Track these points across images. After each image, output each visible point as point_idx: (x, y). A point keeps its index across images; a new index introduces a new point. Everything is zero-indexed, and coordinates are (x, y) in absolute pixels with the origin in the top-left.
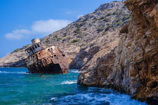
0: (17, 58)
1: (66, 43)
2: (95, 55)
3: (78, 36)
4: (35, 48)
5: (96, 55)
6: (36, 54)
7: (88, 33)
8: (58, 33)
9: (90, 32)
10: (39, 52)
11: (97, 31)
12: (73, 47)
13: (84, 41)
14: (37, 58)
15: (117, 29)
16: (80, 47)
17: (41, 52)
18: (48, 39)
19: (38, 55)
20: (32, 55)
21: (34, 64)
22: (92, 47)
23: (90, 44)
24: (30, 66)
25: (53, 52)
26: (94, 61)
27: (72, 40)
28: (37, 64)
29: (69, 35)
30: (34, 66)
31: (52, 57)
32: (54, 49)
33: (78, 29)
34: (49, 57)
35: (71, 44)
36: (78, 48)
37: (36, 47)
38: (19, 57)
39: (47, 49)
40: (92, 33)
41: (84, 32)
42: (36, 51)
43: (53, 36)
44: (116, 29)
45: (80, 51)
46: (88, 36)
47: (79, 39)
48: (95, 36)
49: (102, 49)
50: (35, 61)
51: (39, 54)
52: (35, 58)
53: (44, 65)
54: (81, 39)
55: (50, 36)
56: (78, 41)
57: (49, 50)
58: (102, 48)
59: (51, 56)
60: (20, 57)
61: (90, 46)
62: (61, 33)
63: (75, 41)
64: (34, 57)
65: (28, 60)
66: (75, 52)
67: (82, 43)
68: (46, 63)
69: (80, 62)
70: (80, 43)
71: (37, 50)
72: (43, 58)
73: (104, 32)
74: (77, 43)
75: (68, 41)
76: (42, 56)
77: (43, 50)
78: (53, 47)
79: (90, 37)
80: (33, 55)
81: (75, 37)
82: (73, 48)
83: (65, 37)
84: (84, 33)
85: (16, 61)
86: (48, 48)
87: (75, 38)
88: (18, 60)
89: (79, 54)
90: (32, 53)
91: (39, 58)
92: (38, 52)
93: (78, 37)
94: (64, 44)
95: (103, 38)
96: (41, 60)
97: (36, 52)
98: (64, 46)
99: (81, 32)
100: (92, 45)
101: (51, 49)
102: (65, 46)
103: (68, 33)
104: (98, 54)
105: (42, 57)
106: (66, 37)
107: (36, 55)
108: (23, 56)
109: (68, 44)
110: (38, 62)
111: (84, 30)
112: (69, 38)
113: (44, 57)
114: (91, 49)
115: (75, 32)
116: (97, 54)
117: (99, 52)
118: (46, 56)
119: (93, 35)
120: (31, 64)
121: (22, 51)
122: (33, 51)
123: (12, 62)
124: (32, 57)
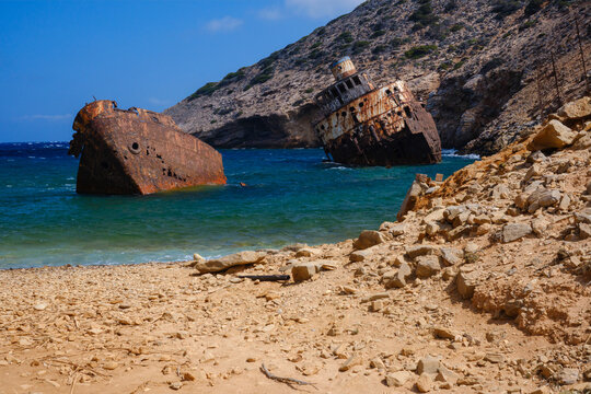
0: (216, 117)
1: (385, 59)
2: (511, 101)
3: (427, 34)
4: (347, 88)
5: (514, 102)
6: (352, 105)
7: (462, 20)
8: (348, 22)
9: (470, 19)
10: (359, 101)
11: (495, 15)
12: (412, 74)
13: (448, 51)
14: (356, 120)
15: (574, 7)
16: (438, 71)
17: (365, 100)
18: (314, 46)
19: (358, 109)
20: (338, 109)
21: (347, 135)
22: (488, 74)
23: (478, 64)
24: (333, 141)
25: (401, 98)
26: (512, 121)
27: (407, 48)
28: (356, 135)
29: (392, 30)
30: (344, 141)
31: (399, 113)
32: (402, 90)
33: (421, 9)
34: (389, 115)
35: (403, 64)
36: (430, 76)
37: (350, 86)
38: (223, 113)
39: (384, 90)
40: (477, 22)
41: (446, 17)
42: (350, 97)
43: (333, 37)
44: (570, 8)
45: (442, 86)
46: (462, 32)
47: (429, 43)
48: (489, 33)
49: (530, 81)
50: (348, 128)
51: (361, 105)
52: (347, 117)
53: (378, 139)
54: (437, 44)
55: (319, 34)
56: (430, 53)
57: (388, 92)
58: (529, 78)
59: (397, 110)
60: (228, 112)
61: (483, 71)
62: (361, 23)
63: (417, 53)
64: (344, 114)
65: (326, 126)
66: (422, 91)
67: (442, 57)
68: (385, 132)
69: (446, 126)
70: (436, 59)
71: (352, 93)
72: (373, 118)
73: (521, 19)
74: (427, 57)
75: (393, 54)
76: (369, 112)
77: (372, 95)
78: (400, 84)
79: (470, 34)
80: (343, 110)
81: (418, 38)
82: (415, 77)
83: (378, 40)
84: (446, 23)
85: (215, 126)
86: (387, 88)
87: (418, 42)
88: (221, 124)
89: (440, 98)
90: (339, 105)
91: (360, 118)
92: (356, 99)
93: (428, 36)
94: (381, 63)
95: (524, 40)
96: (367, 122)
97: (352, 101)
98: (380, 70)
99: (437, 19)
100: (488, 66)
101: (395, 89)
102: (384, 72)
103: (388, 22)
104: (520, 98)
105: (370, 116)
106: (384, 37)
107: (352, 109)
108: (238, 111)
109: (394, 61)
110: (358, 130)
111: (445, 12)
112: (396, 43)
113: (375, 114)
114: (485, 79)
115: (413, 18)
116: (515, 98)
117: (524, 90)
118: (381, 111)
119: (482, 28)
120: (335, 136)
121: (230, 92)
122: (340, 99)
123: (201, 131)
124: (338, 115)
